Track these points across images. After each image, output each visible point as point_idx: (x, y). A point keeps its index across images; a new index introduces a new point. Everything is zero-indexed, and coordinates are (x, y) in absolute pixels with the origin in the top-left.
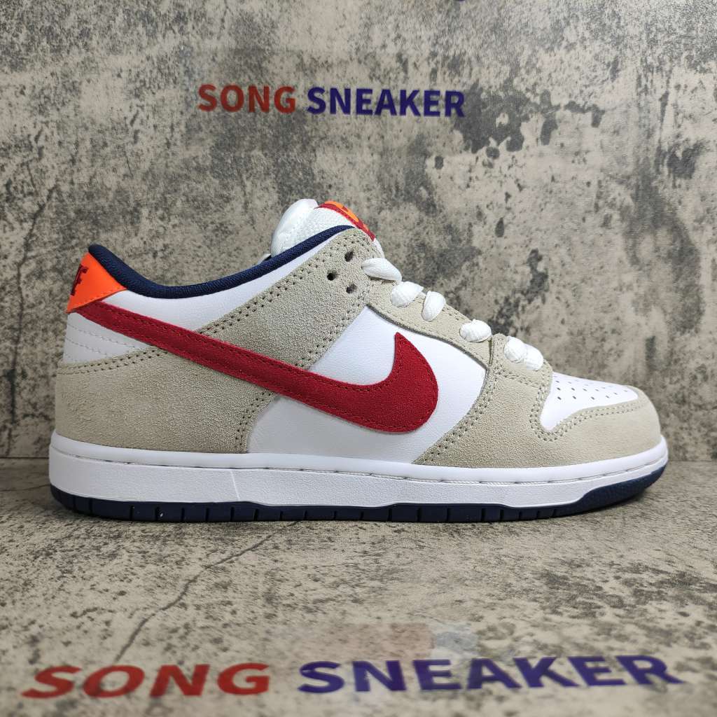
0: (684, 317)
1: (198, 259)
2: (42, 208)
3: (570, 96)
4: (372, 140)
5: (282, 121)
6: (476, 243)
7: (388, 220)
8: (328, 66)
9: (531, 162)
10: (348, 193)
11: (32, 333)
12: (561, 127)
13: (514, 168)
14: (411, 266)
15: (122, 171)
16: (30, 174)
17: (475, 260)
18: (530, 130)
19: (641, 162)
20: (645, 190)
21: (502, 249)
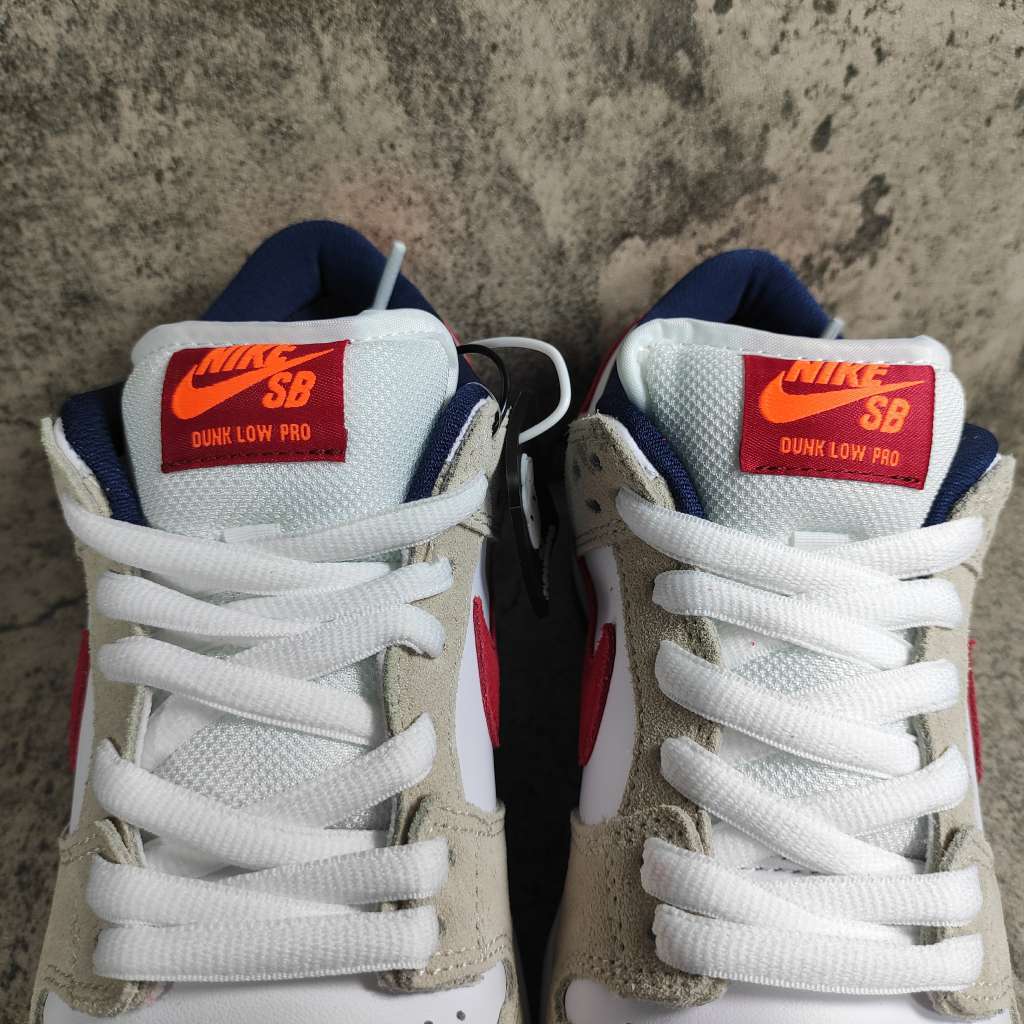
1: (242, 185)
6: (771, 161)
7: (605, 117)
10: (532, 60)
13: (879, 13)
14: (640, 202)
15: (63, 11)
17: (762, 193)
21: (817, 174)
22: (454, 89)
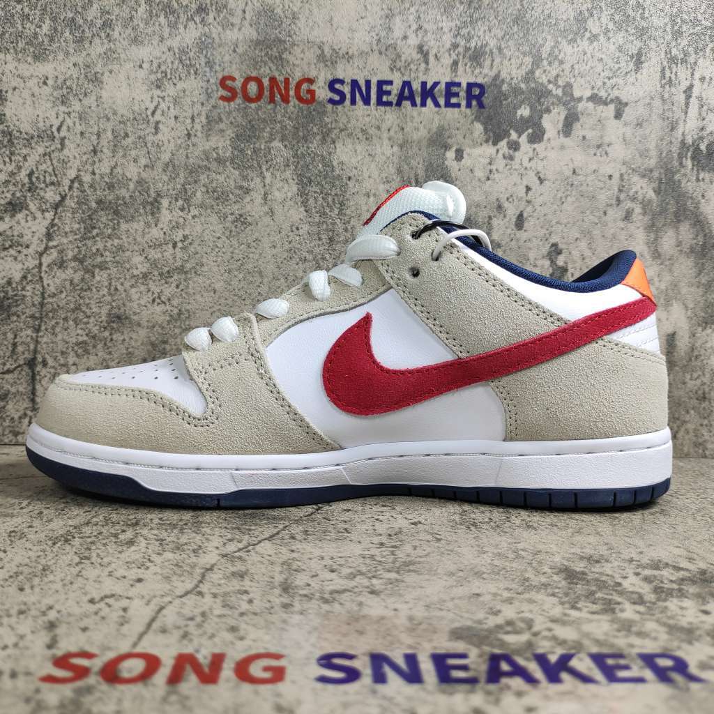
0: (706, 313)
1: (217, 250)
2: (63, 198)
3: (593, 88)
4: (392, 132)
5: (302, 112)
8: (348, 57)
9: (552, 155)
10: (368, 185)
11: (53, 322)
12: (583, 119)
13: (536, 160)
15: (143, 161)
16: (52, 164)
18: (552, 122)
19: (664, 155)
20: (668, 184)
21: (522, 243)
22: (330, 199)
